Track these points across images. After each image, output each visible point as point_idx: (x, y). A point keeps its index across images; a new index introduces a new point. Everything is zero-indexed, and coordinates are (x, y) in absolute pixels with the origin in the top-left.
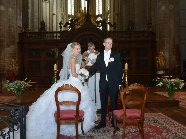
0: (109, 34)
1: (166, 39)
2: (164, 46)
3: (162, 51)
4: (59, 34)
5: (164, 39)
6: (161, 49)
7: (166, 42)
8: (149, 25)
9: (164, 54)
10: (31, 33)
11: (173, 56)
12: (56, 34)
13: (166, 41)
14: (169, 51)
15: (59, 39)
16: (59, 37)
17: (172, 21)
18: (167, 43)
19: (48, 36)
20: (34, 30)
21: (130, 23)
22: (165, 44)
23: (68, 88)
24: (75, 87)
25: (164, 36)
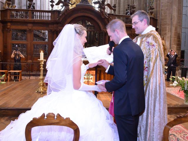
0: (107, 17)
2: (166, 34)
3: (163, 40)
4: (50, 14)
5: (166, 27)
7: (167, 30)
8: (151, 10)
9: (165, 43)
10: (17, 11)
11: (174, 46)
12: (46, 13)
13: (167, 28)
14: (170, 40)
15: (50, 19)
16: (50, 17)
17: (175, 8)
18: (169, 32)
19: (39, 15)
20: (21, 7)
21: (128, 7)
22: (167, 32)
25: (166, 23)
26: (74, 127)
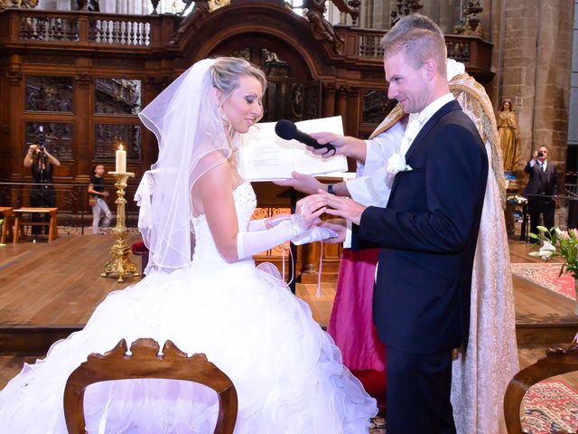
0: (331, 38)
1: (524, 68)
2: (519, 91)
3: (510, 110)
4: (148, 25)
5: (520, 69)
6: (507, 103)
7: (524, 80)
8: (471, 16)
9: (517, 121)
10: (42, 16)
11: (546, 130)
12: (136, 24)
13: (524, 74)
14: (534, 111)
15: (147, 43)
16: (147, 38)
17: (551, 8)
18: (528, 84)
19: (111, 31)
20: (55, 4)
22: (523, 85)
23: (155, 365)
24: (200, 358)
25: (519, 57)
26: (220, 382)
